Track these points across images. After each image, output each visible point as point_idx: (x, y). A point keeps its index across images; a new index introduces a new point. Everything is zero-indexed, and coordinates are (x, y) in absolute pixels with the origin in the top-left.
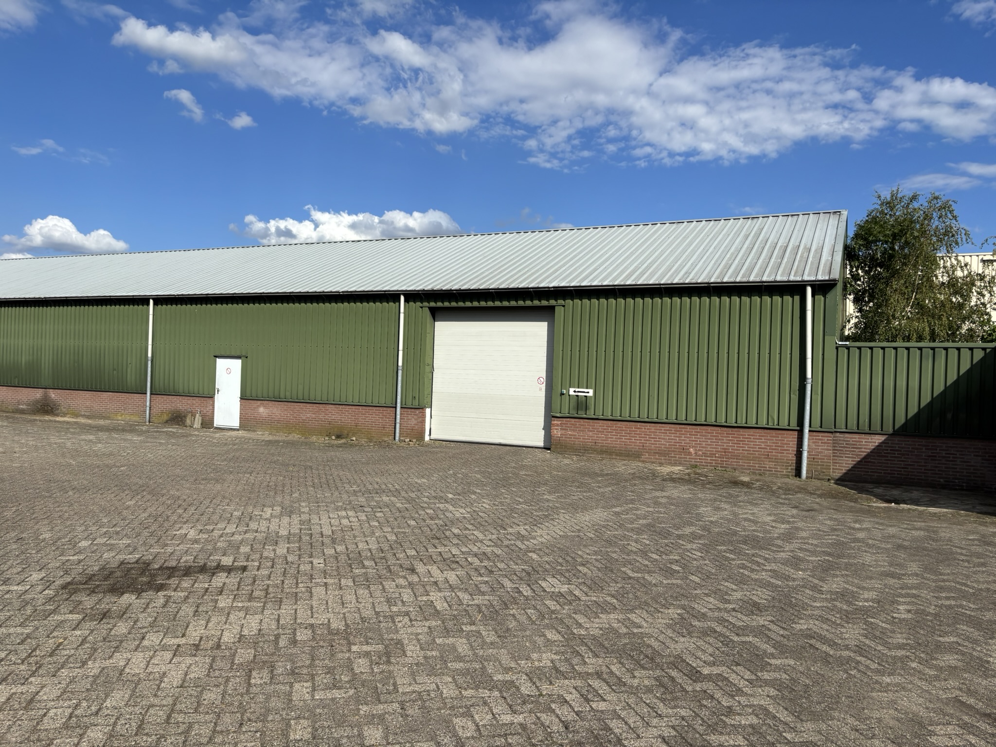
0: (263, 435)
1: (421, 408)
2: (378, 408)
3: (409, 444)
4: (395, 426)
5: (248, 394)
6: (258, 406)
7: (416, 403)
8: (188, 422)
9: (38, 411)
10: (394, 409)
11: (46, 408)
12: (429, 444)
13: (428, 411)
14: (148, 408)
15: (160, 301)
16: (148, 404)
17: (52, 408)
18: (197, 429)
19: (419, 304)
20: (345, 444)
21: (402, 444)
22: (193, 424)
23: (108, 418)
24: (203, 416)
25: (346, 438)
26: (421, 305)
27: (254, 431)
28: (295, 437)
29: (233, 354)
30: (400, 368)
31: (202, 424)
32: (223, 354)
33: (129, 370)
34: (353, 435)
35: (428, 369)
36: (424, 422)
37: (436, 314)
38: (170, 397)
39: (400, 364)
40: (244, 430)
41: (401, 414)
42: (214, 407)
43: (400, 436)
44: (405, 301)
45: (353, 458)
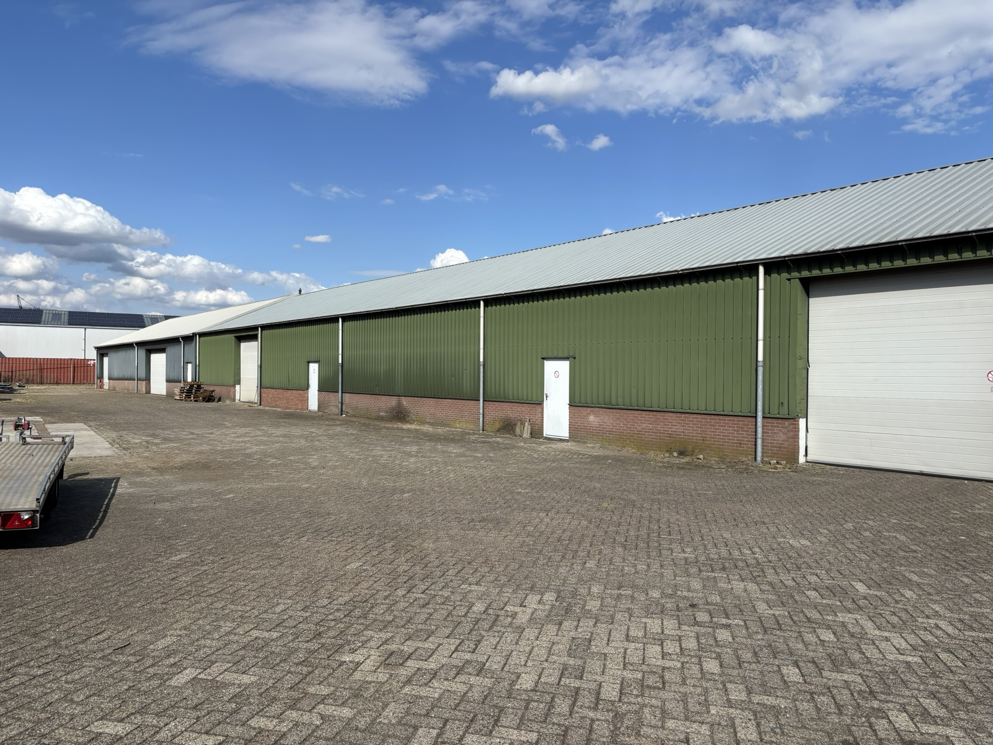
0: (593, 448)
1: (793, 419)
2: (731, 418)
3: (776, 468)
4: (756, 442)
5: (577, 400)
6: (588, 414)
7: (784, 412)
8: (518, 431)
9: (394, 418)
10: (753, 420)
11: (400, 415)
12: (805, 469)
13: (802, 422)
14: (481, 416)
15: (490, 301)
16: (481, 411)
17: (404, 416)
18: (525, 441)
19: (785, 275)
20: (688, 463)
21: (766, 467)
22: (522, 432)
23: (448, 425)
24: (532, 425)
25: (692, 455)
26: (788, 276)
27: (585, 443)
28: (629, 452)
29: (560, 355)
30: (760, 364)
31: (531, 433)
32: (550, 355)
33: (465, 375)
34: (701, 452)
35: (800, 364)
36: (796, 437)
37: (810, 287)
38: (501, 403)
39: (760, 358)
40: (574, 441)
41: (763, 426)
42: (543, 415)
43: (763, 456)
44: (765, 273)
45: (695, 490)
